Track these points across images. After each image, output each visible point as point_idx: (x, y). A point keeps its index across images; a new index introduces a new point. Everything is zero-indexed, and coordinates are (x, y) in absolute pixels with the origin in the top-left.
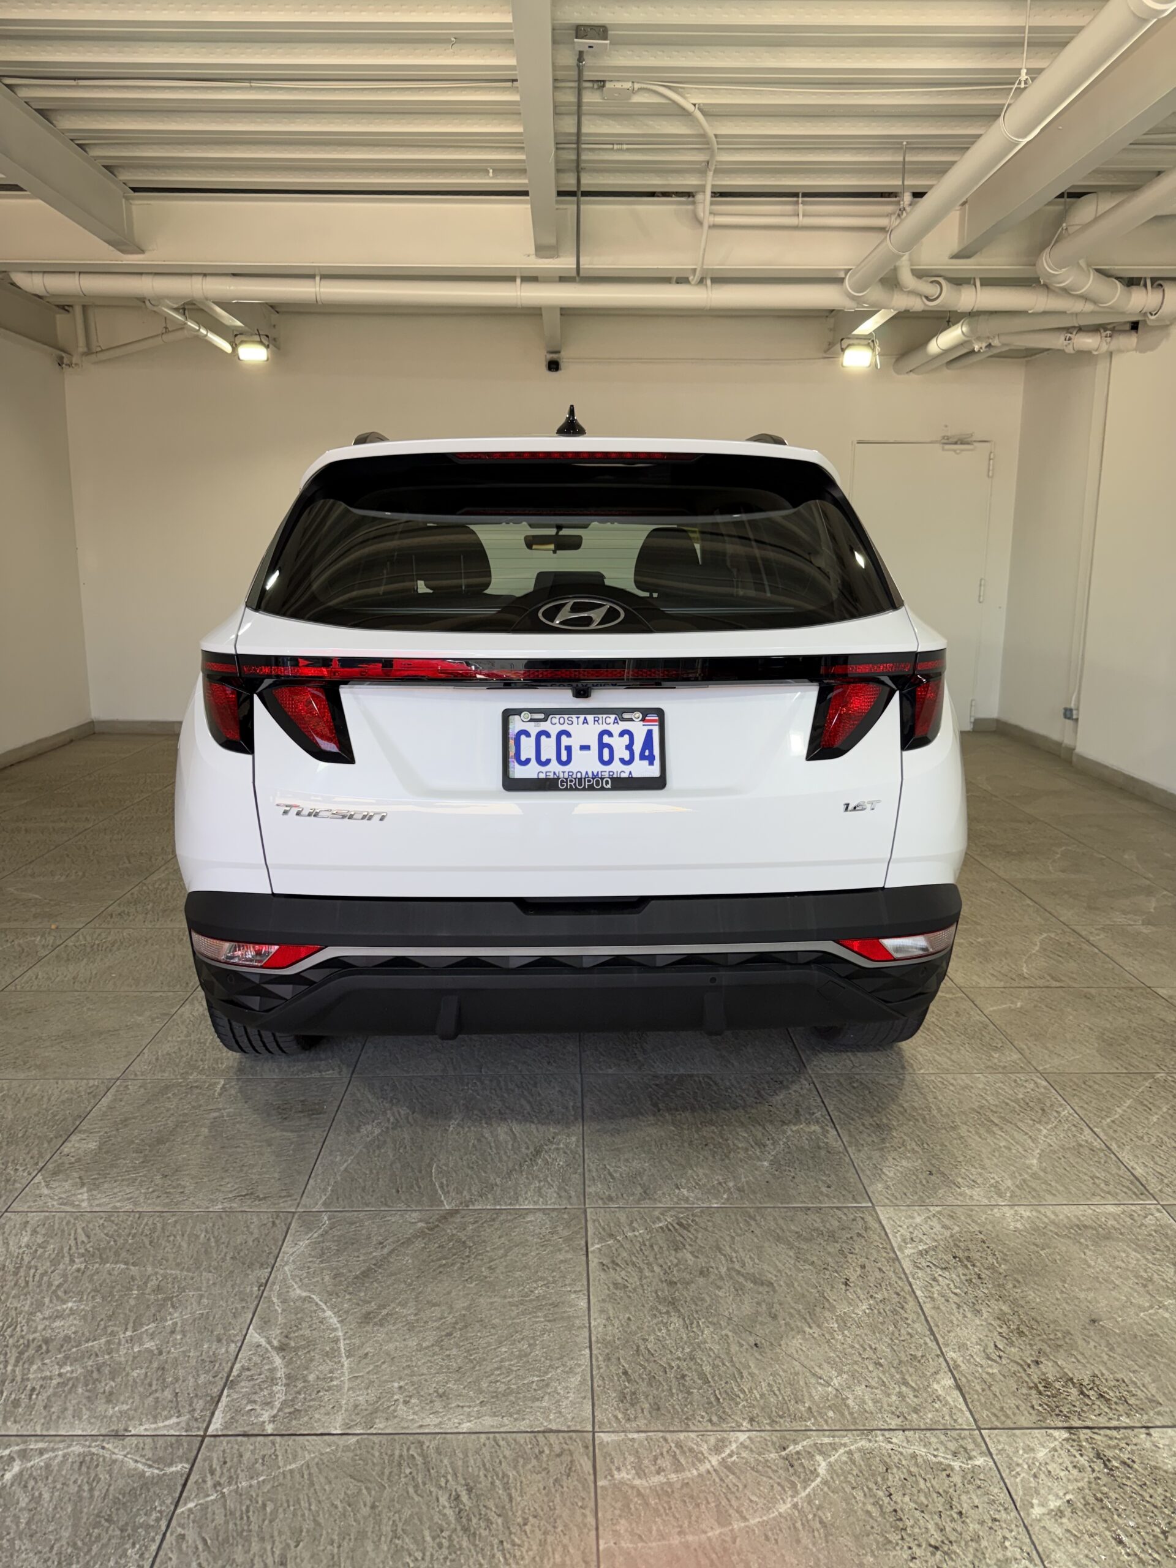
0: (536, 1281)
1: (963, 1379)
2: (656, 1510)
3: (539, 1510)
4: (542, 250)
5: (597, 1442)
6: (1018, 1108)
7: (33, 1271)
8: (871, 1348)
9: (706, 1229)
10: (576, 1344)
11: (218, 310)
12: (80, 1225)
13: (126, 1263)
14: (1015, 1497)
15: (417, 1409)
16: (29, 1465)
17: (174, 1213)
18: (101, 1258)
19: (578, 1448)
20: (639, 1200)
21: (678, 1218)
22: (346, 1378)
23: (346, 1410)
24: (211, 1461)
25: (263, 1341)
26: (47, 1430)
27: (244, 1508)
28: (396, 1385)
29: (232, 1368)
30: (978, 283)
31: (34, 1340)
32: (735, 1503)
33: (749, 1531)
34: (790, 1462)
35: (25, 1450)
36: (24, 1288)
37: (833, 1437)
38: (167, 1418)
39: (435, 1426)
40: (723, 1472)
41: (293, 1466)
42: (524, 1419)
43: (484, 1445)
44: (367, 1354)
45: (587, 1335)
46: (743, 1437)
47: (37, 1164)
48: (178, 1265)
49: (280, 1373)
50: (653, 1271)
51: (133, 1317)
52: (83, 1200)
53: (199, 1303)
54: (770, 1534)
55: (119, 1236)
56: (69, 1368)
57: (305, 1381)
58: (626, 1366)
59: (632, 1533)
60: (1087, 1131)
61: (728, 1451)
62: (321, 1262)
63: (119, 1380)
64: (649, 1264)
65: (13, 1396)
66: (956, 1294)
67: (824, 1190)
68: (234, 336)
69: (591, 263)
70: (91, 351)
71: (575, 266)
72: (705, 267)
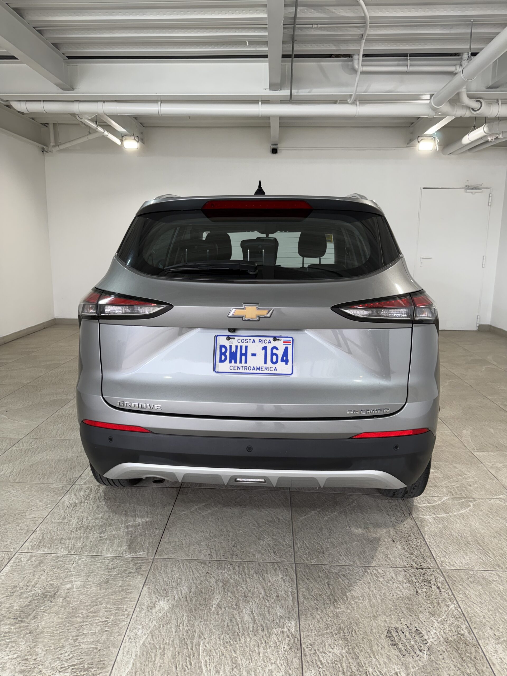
4: (273, 86)
11: (111, 120)
30: (500, 102)
68: (122, 137)
69: (297, 93)
70: (57, 145)
71: (289, 94)
72: (357, 94)
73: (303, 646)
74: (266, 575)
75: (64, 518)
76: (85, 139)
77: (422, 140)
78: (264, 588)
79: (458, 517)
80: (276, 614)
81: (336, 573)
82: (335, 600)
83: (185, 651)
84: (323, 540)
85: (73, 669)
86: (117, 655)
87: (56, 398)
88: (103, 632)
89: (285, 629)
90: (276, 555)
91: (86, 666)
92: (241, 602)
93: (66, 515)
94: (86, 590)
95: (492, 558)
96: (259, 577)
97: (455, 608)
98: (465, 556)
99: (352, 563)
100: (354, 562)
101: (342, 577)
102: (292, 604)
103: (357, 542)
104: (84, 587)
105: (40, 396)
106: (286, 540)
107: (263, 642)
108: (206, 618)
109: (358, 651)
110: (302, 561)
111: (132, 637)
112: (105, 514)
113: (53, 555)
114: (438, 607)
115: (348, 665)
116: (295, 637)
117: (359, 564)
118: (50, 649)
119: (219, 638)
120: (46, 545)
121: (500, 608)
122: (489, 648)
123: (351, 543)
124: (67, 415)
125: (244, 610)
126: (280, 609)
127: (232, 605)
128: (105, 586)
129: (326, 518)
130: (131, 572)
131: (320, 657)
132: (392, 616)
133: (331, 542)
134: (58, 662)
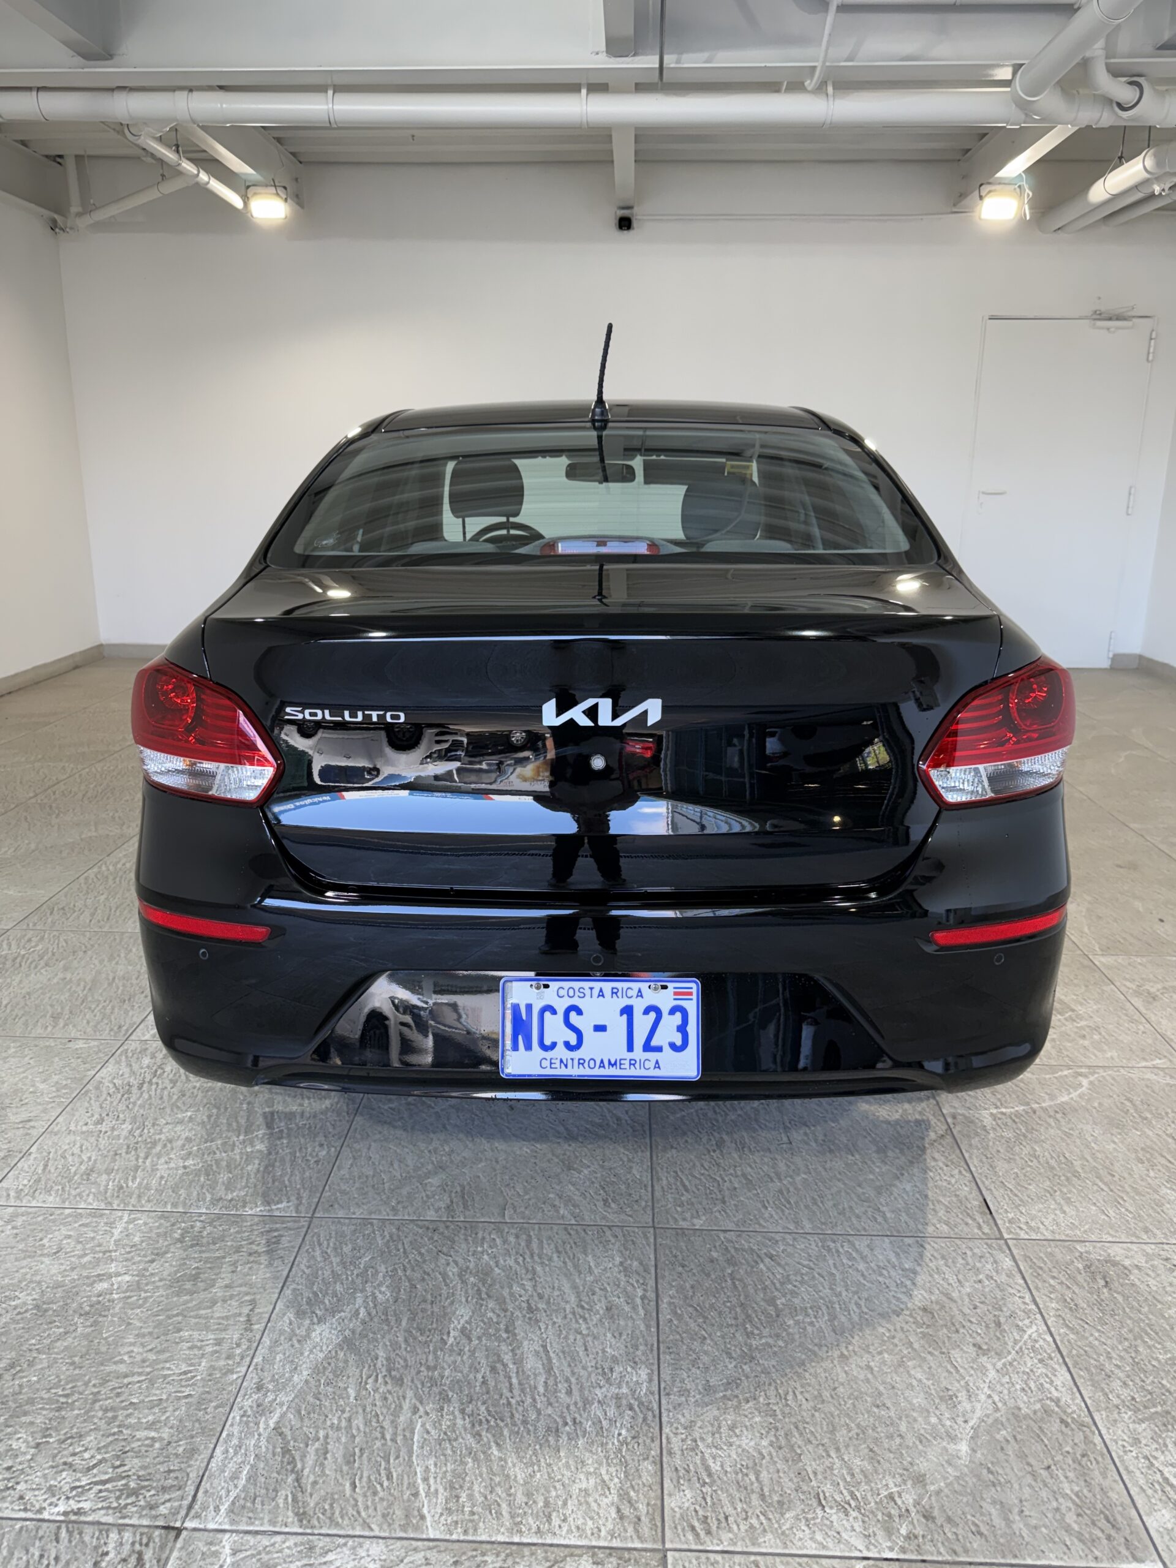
4: (615, 46)
68: (245, 188)
69: (678, 62)
70: (87, 209)
71: (657, 66)
72: (828, 64)
73: (666, 1430)
74: (581, 1256)
75: (101, 1121)
76: (152, 195)
77: (990, 192)
78: (575, 1287)
79: (1052, 1114)
80: (604, 1351)
81: (752, 1250)
82: (748, 1316)
83: (378, 1444)
84: (725, 1170)
85: (100, 1491)
86: (212, 1457)
87: (94, 834)
88: (179, 1399)
89: (625, 1390)
90: (609, 1206)
91: (132, 1485)
92: (518, 1323)
93: (104, 1115)
94: (143, 1295)
95: (1130, 1212)
96: (565, 1263)
97: (1040, 1335)
98: (1066, 1208)
99: (792, 1227)
100: (796, 1223)
101: (767, 1260)
102: (643, 1327)
103: (805, 1173)
104: (139, 1289)
105: (56, 827)
106: (634, 1171)
107: (569, 1420)
108: (431, 1363)
109: (800, 1443)
110: (672, 1222)
111: (249, 1413)
112: (198, 1110)
113: (67, 1211)
114: (998, 1334)
115: (775, 1476)
116: (645, 1407)
117: (808, 1227)
118: (48, 1442)
119: (462, 1411)
120: (52, 1187)
121: (1147, 1334)
122: (1120, 1432)
123: (791, 1177)
124: (120, 874)
125: (526, 1343)
126: (613, 1340)
127: (498, 1330)
128: (188, 1286)
129: (732, 1116)
130: (256, 1252)
131: (707, 1456)
132: (886, 1356)
133: (744, 1175)
134: (64, 1474)
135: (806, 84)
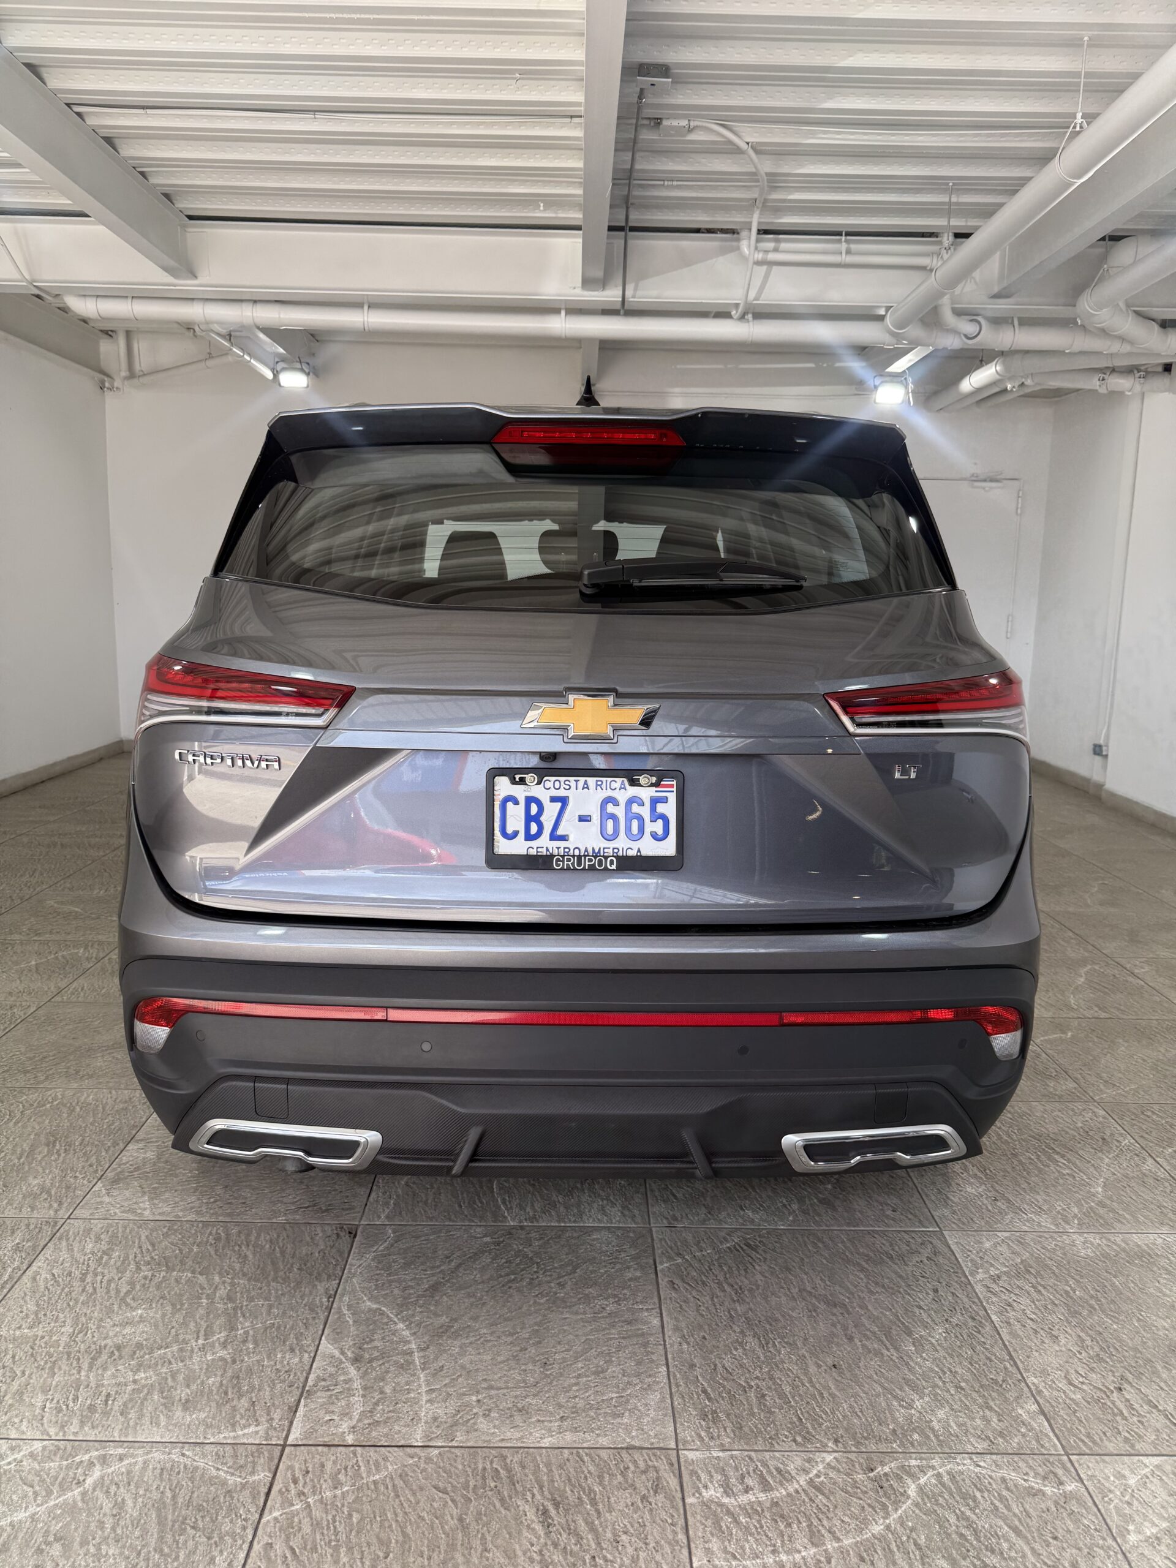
0: (606, 1299)
1: (1048, 1405)
2: (747, 1528)
3: (629, 1526)
4: (587, 282)
5: (682, 1460)
6: (1078, 1137)
7: (99, 1278)
8: (951, 1372)
9: (774, 1250)
10: (652, 1361)
11: (261, 336)
12: (144, 1234)
13: (193, 1272)
14: (1110, 1523)
15: (497, 1423)
16: (110, 1471)
17: (237, 1224)
18: (167, 1266)
19: (663, 1465)
20: (704, 1220)
21: (745, 1239)
22: (424, 1389)
23: (426, 1422)
24: (294, 1471)
25: (337, 1353)
26: (126, 1436)
27: (330, 1517)
28: (474, 1398)
29: (307, 1378)
30: (1016, 322)
31: (105, 1346)
32: (825, 1522)
33: (843, 1553)
34: (879, 1484)
35: (104, 1456)
36: (92, 1294)
37: (921, 1459)
38: (245, 1427)
39: (517, 1440)
40: (812, 1492)
41: (377, 1477)
42: (606, 1435)
43: (568, 1460)
44: (443, 1366)
45: (663, 1352)
46: (829, 1458)
47: (96, 1171)
48: (244, 1275)
49: (357, 1384)
50: (724, 1291)
51: (204, 1325)
52: (145, 1209)
53: (269, 1313)
54: (865, 1555)
55: (184, 1244)
56: (143, 1375)
57: (382, 1392)
58: (706, 1385)
59: (725, 1551)
60: (1150, 1161)
61: (815, 1472)
62: (389, 1275)
63: (194, 1387)
64: (720, 1284)
65: (89, 1402)
66: (1032, 1319)
67: (889, 1212)
68: (275, 363)
69: (635, 296)
70: (132, 375)
71: (620, 298)
72: (748, 301)
77: (883, 383)
135: (733, 313)
